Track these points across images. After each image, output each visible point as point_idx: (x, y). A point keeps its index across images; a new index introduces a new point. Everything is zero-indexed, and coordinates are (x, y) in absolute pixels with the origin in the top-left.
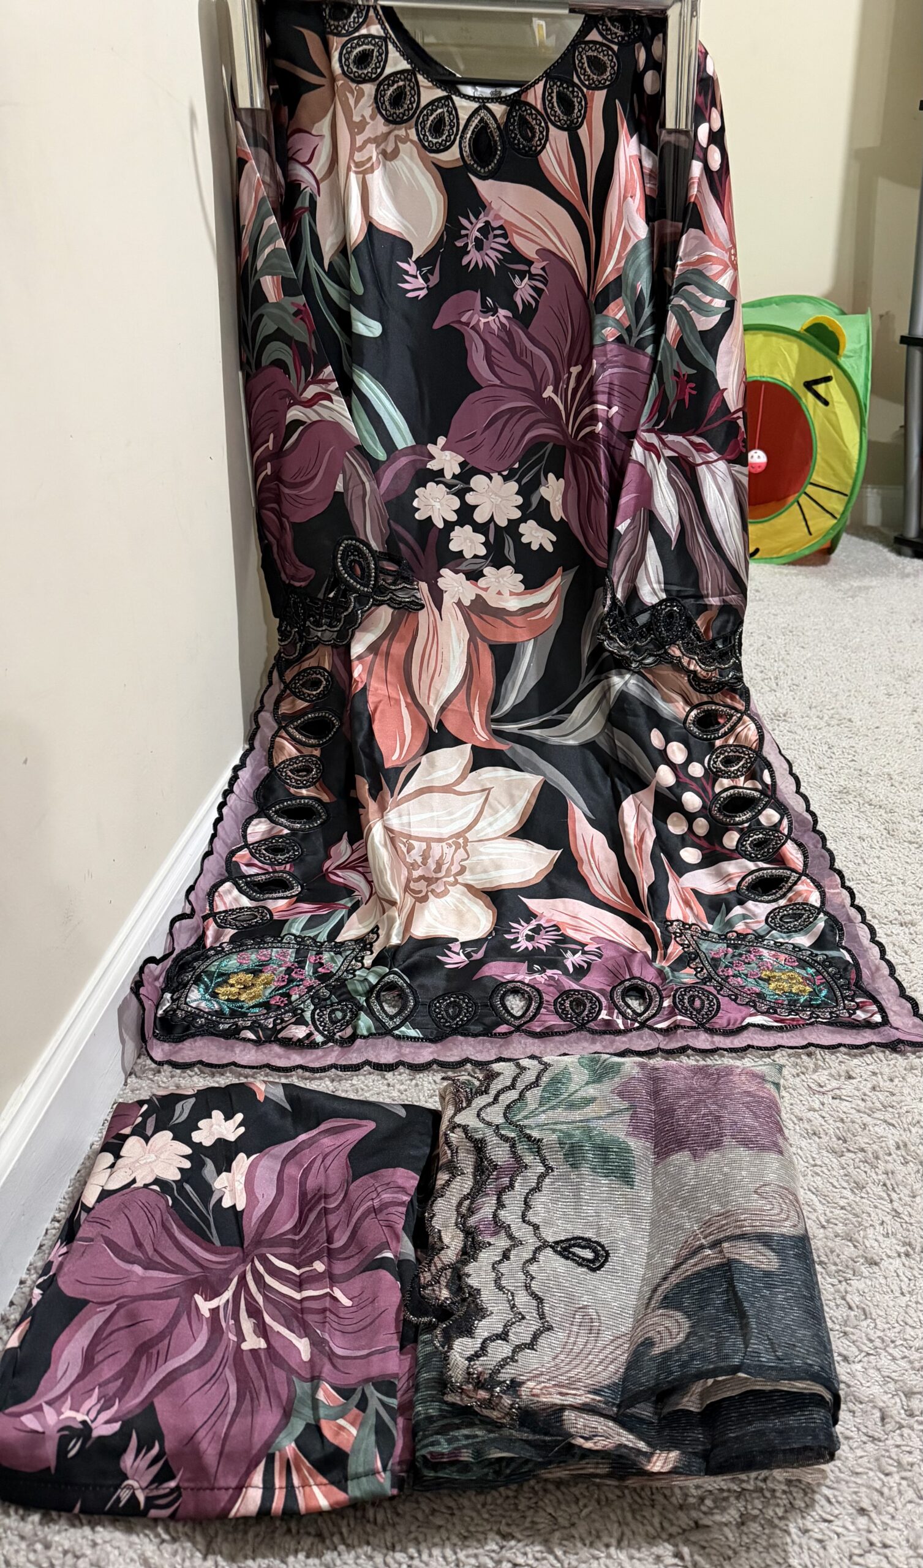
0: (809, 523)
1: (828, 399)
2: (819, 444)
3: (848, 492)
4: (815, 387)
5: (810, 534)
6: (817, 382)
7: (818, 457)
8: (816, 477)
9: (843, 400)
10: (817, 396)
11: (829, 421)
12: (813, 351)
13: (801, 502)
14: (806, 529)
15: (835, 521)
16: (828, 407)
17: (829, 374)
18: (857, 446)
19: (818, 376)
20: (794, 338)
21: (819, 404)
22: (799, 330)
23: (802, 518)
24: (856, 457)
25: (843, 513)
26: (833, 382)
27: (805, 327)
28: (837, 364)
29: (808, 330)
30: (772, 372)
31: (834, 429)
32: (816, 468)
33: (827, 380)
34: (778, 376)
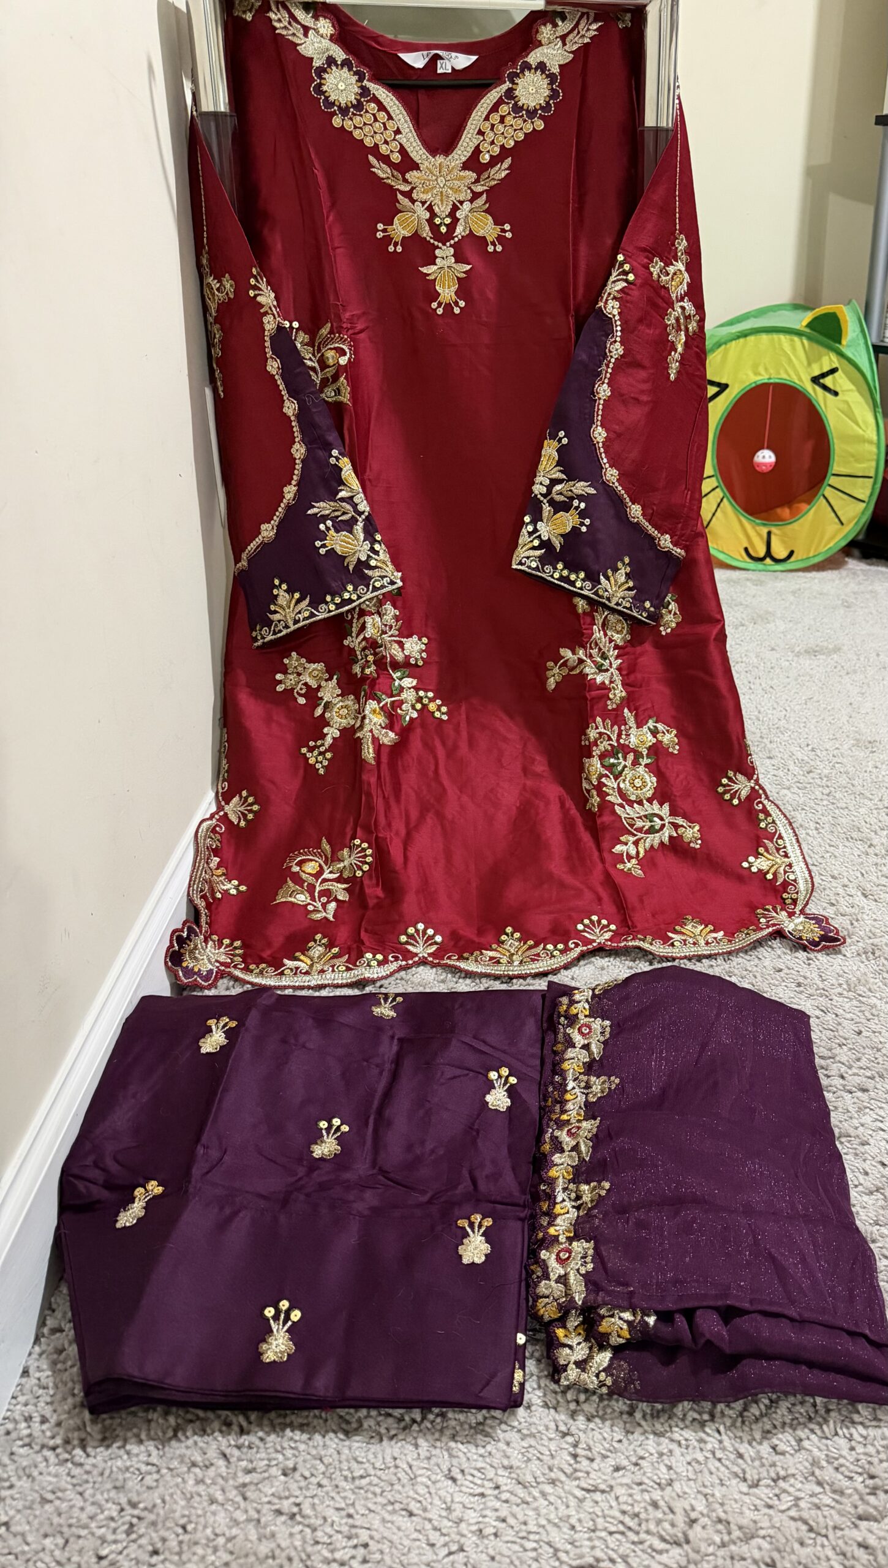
0: (839, 514)
1: (838, 389)
2: (834, 435)
3: (872, 474)
4: (822, 381)
5: (842, 524)
6: (824, 375)
7: (836, 447)
8: (836, 467)
9: (852, 387)
10: (825, 388)
11: (843, 412)
12: (815, 346)
13: (827, 494)
14: (836, 520)
15: (864, 505)
16: (838, 398)
17: (834, 366)
18: (875, 428)
19: (826, 369)
20: (796, 339)
21: (828, 395)
22: (797, 327)
23: (829, 509)
24: (875, 438)
25: (871, 495)
26: (840, 371)
27: (805, 323)
28: (841, 354)
29: (809, 325)
30: (779, 373)
31: (850, 419)
32: (836, 458)
33: (833, 371)
34: (784, 376)
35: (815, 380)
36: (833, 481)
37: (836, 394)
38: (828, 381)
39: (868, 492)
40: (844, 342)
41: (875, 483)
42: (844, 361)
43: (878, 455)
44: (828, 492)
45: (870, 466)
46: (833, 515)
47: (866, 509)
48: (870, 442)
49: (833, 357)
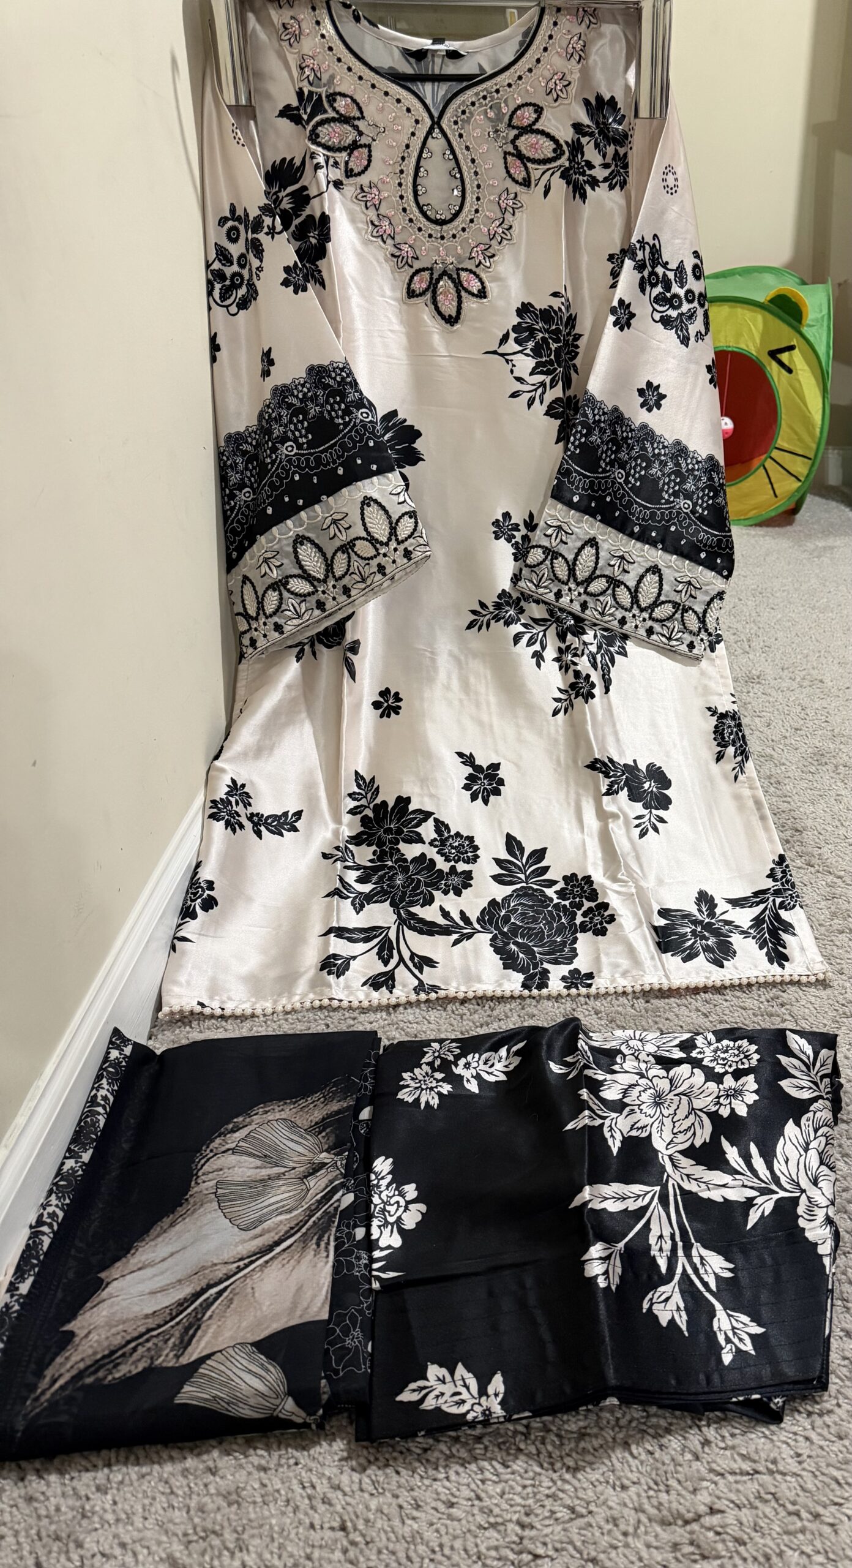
0: (775, 486)
1: (792, 367)
2: (783, 409)
3: (812, 456)
4: (778, 356)
5: (776, 497)
6: (781, 351)
7: (783, 422)
8: (781, 442)
9: (806, 368)
10: (781, 364)
11: (795, 391)
12: (778, 322)
13: (767, 466)
14: (772, 493)
15: (800, 484)
16: (791, 375)
17: (792, 343)
18: (820, 412)
20: (758, 309)
21: (783, 372)
22: (762, 301)
23: (768, 481)
24: (820, 422)
25: (807, 476)
26: (796, 351)
27: (769, 298)
28: (800, 334)
29: (772, 301)
30: (738, 342)
31: (798, 396)
32: (781, 433)
33: (790, 348)
34: (743, 346)
35: (774, 354)
36: (775, 454)
37: (790, 371)
38: (784, 357)
39: (805, 471)
40: (803, 322)
41: (813, 465)
42: (802, 340)
43: (820, 438)
44: (769, 464)
46: (770, 488)
48: (816, 425)
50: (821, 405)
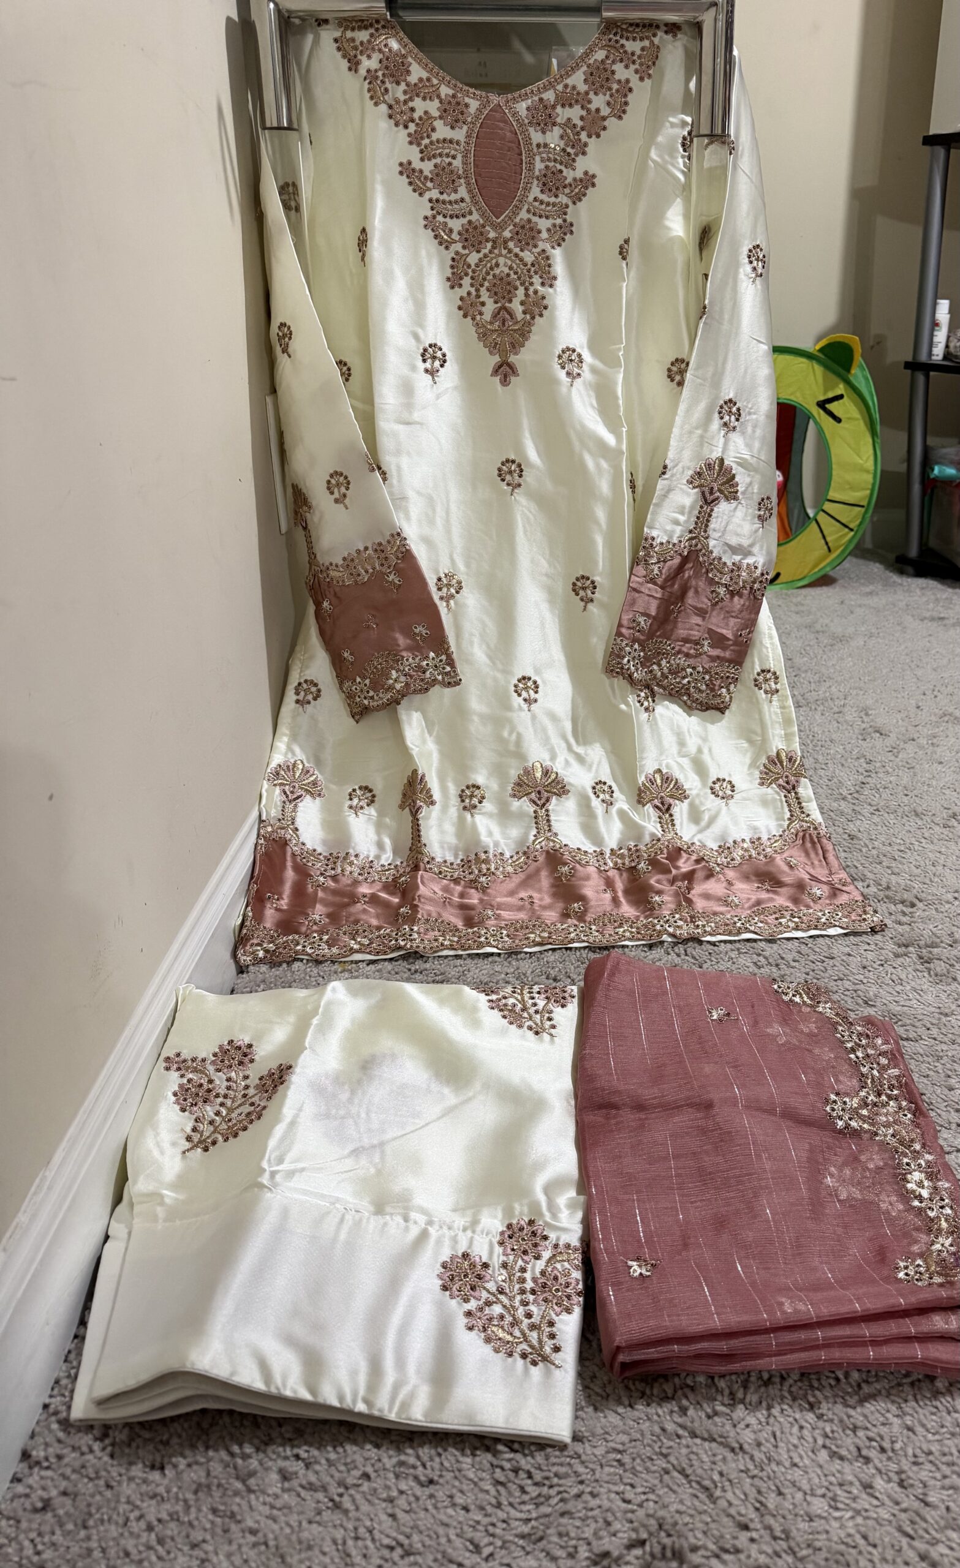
0: (828, 539)
1: (841, 416)
2: (834, 459)
3: (865, 503)
4: (827, 406)
5: (829, 550)
6: (829, 401)
7: (834, 473)
8: (833, 494)
9: (855, 416)
10: (829, 413)
11: (844, 440)
12: (826, 372)
13: (819, 520)
14: (825, 546)
15: (852, 533)
16: (841, 425)
17: (838, 392)
18: (872, 458)
19: (830, 395)
20: (808, 362)
21: (830, 419)
22: (811, 350)
23: (820, 535)
24: (872, 468)
25: (861, 523)
26: (846, 398)
27: (818, 347)
28: (848, 383)
29: (821, 350)
30: (787, 394)
32: (833, 484)
33: (840, 397)
34: (792, 398)
35: (822, 405)
36: (827, 506)
37: (838, 420)
38: (832, 407)
39: (858, 522)
40: (853, 371)
41: (866, 512)
42: (849, 389)
43: (874, 485)
44: (822, 517)
45: (861, 495)
46: (823, 541)
47: (853, 537)
48: (868, 472)
49: (841, 386)
50: (871, 451)
